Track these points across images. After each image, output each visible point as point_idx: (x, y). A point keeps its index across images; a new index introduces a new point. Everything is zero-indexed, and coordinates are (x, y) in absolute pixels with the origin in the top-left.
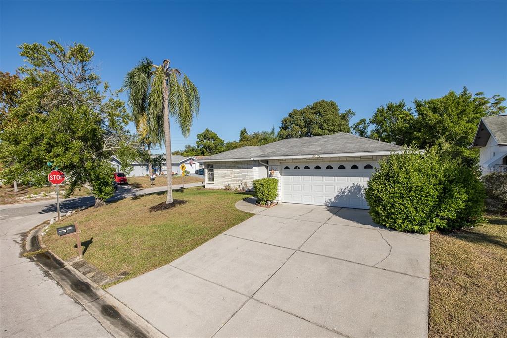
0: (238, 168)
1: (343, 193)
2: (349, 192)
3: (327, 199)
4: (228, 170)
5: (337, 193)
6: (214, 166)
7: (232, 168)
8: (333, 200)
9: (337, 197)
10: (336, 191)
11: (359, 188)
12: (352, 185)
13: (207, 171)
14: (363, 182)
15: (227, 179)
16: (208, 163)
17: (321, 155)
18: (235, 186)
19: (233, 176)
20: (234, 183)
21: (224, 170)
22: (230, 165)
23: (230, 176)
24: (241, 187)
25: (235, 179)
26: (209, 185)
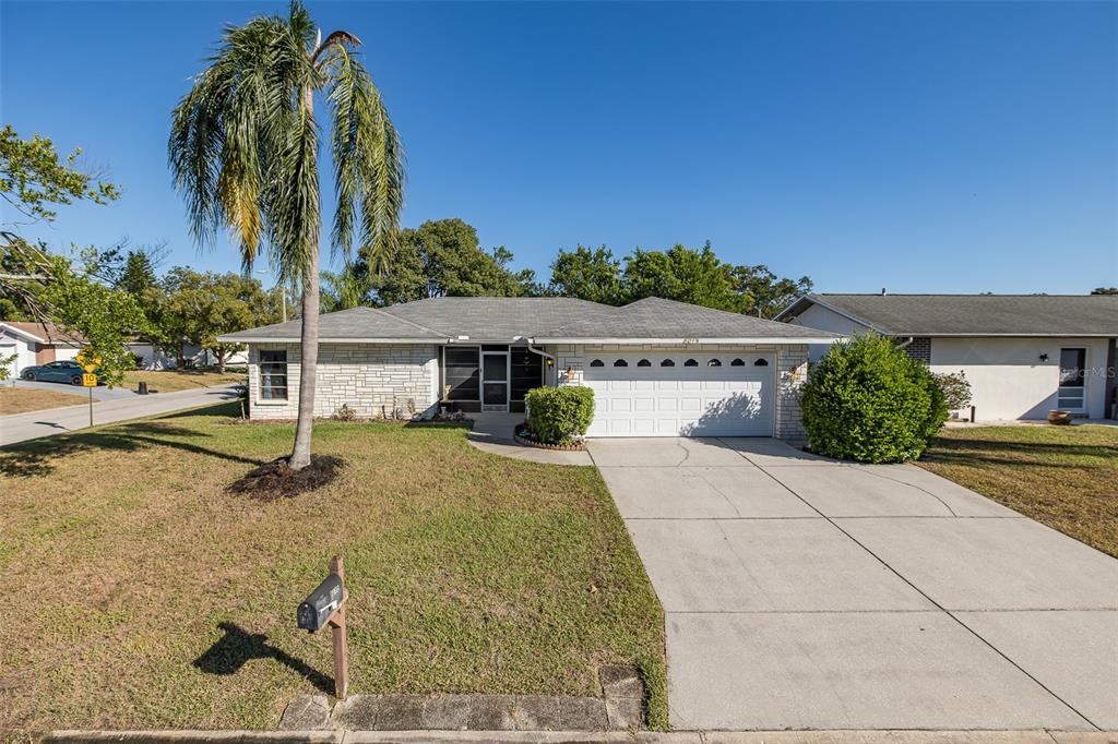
0: (380, 361)
1: (716, 410)
2: (727, 407)
3: (685, 424)
4: (344, 366)
5: (704, 412)
6: (289, 356)
7: (357, 363)
8: (696, 425)
9: (704, 420)
10: (703, 407)
11: (743, 401)
12: (732, 396)
13: (257, 368)
14: (752, 390)
15: (340, 392)
16: (263, 348)
17: (701, 341)
18: (369, 409)
19: (359, 384)
20: (366, 401)
21: (329, 367)
22: (350, 355)
23: (350, 383)
24: (389, 411)
25: (369, 390)
26: (265, 409)
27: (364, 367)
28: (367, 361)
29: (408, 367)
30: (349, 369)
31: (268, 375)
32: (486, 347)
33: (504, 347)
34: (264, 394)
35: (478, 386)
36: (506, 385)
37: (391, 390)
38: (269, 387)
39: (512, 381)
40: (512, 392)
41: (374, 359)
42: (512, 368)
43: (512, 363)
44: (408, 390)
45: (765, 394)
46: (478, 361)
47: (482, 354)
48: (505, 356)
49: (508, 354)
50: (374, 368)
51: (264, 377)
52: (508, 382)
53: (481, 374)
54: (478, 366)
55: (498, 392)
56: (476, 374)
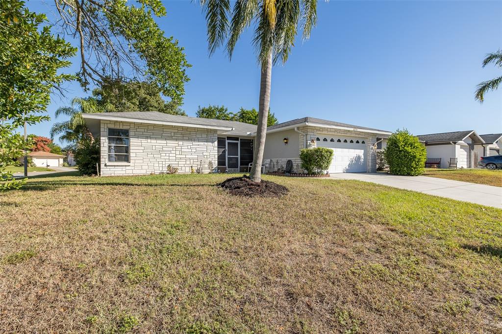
0: (190, 140)
1: (352, 161)
2: (355, 160)
3: (344, 168)
4: (168, 142)
5: (349, 162)
6: (131, 133)
7: (176, 140)
9: (349, 165)
11: (359, 158)
12: (356, 156)
13: (107, 141)
14: (361, 153)
15: (165, 157)
16: (112, 126)
17: (359, 130)
18: (183, 168)
19: (178, 153)
20: (182, 163)
21: (159, 141)
22: (173, 134)
23: (172, 152)
24: (195, 169)
25: (184, 156)
26: (112, 169)
27: (181, 143)
28: (183, 140)
29: (206, 143)
30: (172, 143)
31: (113, 145)
32: (229, 138)
33: (237, 139)
34: (110, 158)
35: (225, 159)
36: (238, 158)
37: (196, 157)
38: (113, 153)
39: (240, 156)
40: (241, 162)
41: (187, 138)
42: (240, 149)
43: (241, 147)
44: (205, 157)
45: (365, 154)
46: (225, 145)
47: (227, 141)
48: (237, 143)
49: (239, 142)
50: (186, 143)
51: (109, 147)
52: (239, 157)
53: (227, 152)
54: (225, 148)
55: (234, 161)
56: (224, 152)
